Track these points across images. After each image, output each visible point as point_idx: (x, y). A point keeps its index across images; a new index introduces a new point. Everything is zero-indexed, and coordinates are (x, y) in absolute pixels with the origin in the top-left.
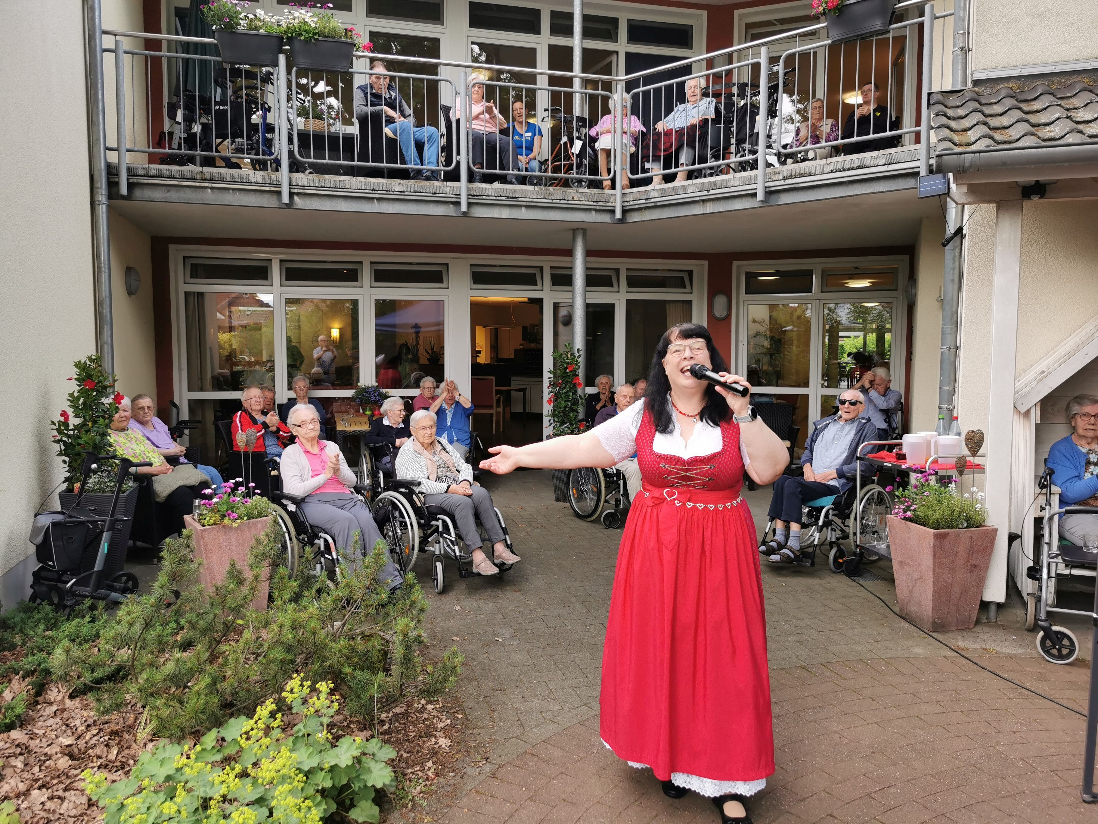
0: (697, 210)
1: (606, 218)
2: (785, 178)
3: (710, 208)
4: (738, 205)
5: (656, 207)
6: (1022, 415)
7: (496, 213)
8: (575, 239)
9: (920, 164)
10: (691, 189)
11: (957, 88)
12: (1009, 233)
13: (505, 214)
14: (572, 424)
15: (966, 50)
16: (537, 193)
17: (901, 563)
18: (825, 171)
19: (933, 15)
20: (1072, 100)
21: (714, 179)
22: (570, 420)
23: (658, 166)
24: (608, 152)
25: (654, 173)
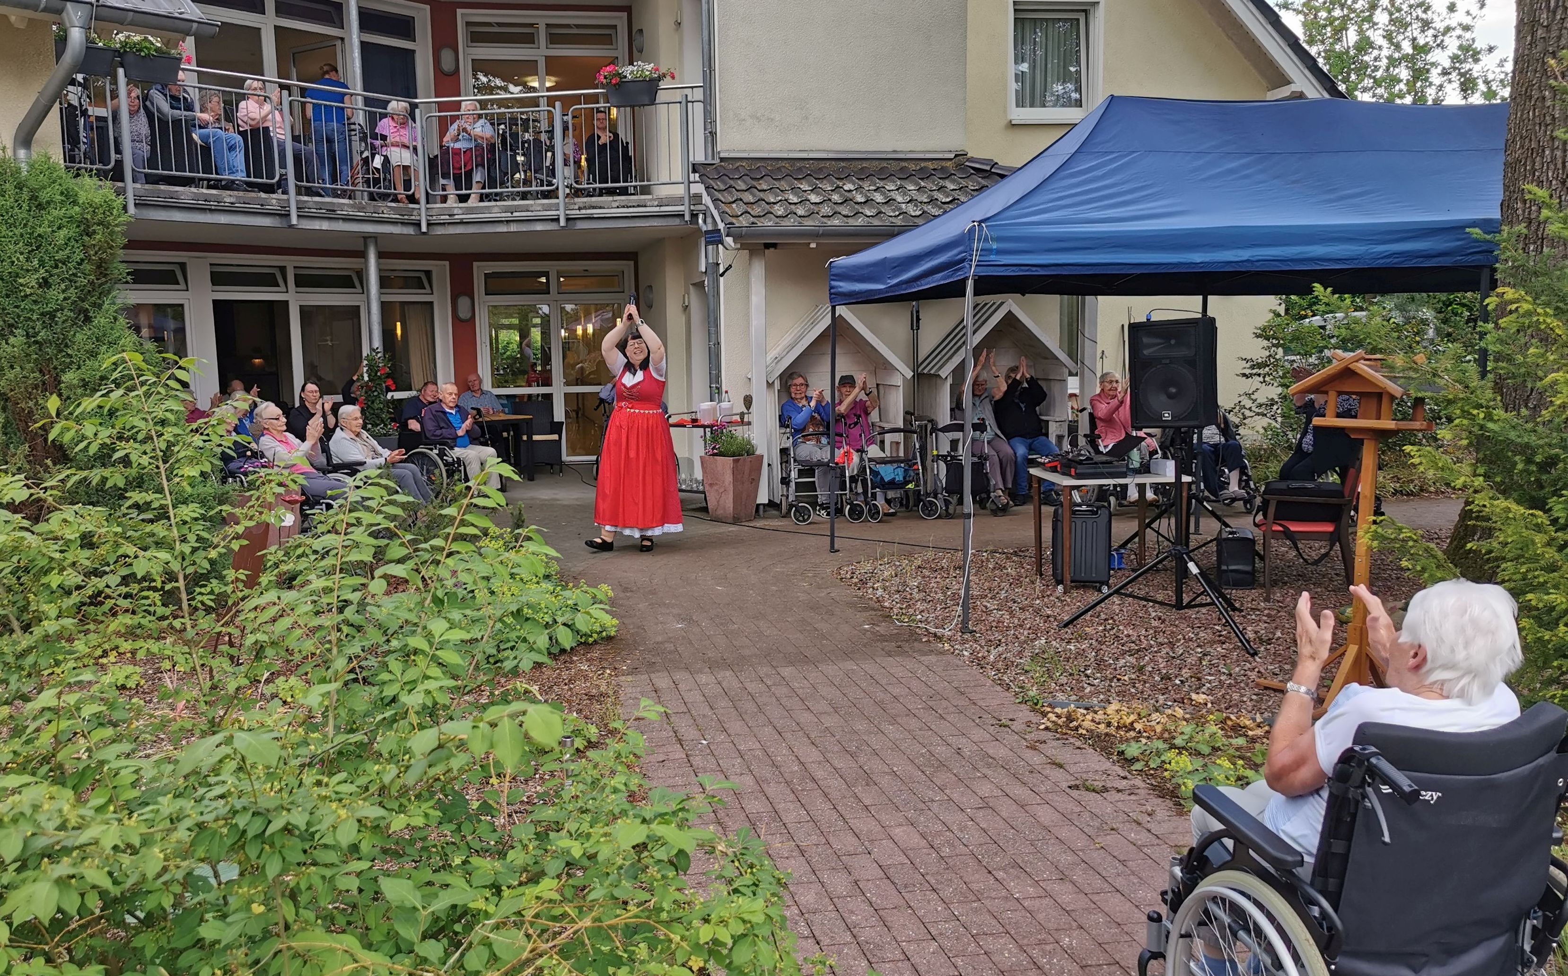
0: (503, 229)
1: (410, 230)
2: (580, 209)
3: (513, 228)
4: (539, 227)
5: (462, 223)
6: (770, 385)
7: (317, 225)
8: (366, 246)
9: (684, 209)
10: (495, 210)
11: (710, 161)
12: (758, 269)
13: (325, 225)
14: (385, 425)
15: (713, 134)
16: (352, 206)
17: (711, 485)
18: (612, 206)
19: (687, 102)
20: (782, 183)
21: (515, 203)
22: (383, 421)
23: (450, 184)
24: (406, 168)
25: (451, 191)
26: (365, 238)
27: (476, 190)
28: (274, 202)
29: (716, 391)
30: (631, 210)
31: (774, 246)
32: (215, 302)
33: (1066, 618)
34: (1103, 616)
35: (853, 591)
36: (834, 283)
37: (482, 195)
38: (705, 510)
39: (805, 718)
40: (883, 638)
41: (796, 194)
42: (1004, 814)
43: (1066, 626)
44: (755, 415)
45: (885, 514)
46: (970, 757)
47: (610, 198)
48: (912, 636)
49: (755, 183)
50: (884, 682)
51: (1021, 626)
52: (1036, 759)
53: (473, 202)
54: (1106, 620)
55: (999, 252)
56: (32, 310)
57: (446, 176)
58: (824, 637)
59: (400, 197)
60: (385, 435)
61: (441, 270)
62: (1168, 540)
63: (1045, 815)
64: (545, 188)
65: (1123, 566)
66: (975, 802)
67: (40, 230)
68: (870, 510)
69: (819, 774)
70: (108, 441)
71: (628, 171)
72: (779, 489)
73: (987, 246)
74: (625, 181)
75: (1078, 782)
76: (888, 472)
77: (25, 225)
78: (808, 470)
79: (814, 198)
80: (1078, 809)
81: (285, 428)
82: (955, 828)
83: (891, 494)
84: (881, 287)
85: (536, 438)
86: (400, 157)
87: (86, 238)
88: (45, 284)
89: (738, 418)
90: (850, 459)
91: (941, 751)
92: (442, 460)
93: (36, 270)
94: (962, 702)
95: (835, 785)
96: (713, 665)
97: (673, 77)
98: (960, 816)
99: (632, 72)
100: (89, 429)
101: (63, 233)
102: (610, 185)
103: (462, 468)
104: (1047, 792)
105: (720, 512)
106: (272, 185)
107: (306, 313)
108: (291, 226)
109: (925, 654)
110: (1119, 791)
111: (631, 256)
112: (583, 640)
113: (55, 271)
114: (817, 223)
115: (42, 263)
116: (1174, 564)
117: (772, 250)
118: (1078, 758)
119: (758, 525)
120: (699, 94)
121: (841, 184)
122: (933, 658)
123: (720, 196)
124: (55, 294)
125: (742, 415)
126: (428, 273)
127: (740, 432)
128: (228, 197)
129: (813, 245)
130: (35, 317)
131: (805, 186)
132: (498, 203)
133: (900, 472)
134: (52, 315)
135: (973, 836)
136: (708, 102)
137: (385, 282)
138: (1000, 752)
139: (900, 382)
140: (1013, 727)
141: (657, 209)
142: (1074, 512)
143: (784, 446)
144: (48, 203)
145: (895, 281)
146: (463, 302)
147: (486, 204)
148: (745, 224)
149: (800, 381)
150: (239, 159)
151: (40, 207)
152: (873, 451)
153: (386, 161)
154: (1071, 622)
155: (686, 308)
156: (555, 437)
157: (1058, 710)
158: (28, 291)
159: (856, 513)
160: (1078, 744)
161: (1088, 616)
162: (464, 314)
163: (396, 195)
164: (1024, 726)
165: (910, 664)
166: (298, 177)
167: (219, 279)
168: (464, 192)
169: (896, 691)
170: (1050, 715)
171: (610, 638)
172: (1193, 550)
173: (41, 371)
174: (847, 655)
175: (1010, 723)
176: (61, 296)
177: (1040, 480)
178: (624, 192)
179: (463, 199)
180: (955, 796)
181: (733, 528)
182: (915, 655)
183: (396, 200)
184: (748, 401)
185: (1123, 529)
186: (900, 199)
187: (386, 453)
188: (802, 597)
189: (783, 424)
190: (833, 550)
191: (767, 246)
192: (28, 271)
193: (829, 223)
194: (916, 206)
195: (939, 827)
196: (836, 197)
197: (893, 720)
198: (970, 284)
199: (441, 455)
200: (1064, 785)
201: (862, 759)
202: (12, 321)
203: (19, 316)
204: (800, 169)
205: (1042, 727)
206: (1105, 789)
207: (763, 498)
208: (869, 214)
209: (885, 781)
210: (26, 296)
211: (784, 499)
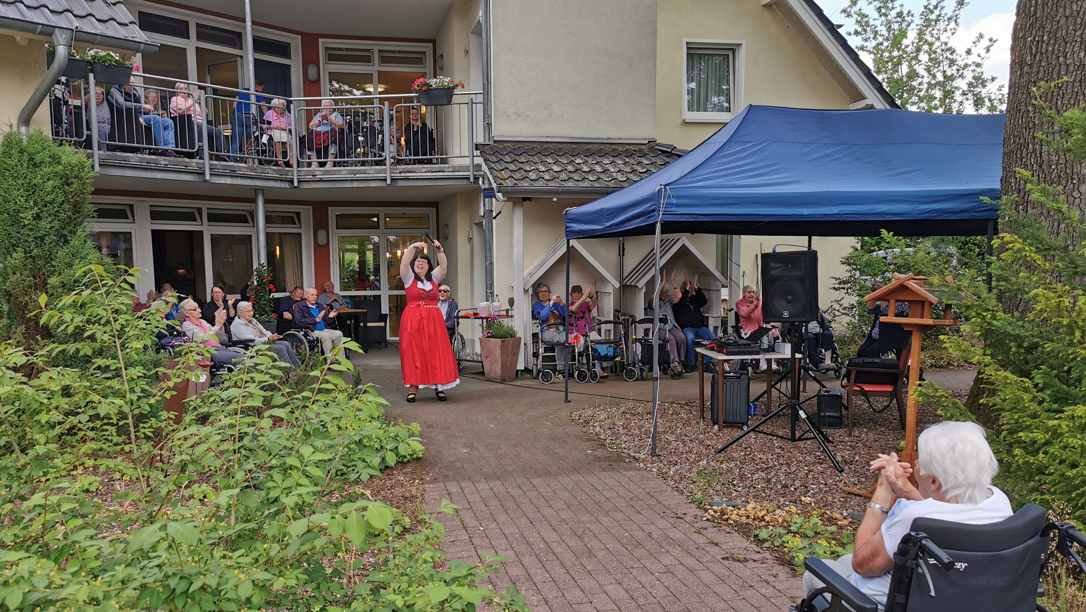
0: (348, 185)
1: (286, 185)
2: (400, 173)
3: (356, 185)
4: (373, 184)
5: (321, 181)
6: (526, 291)
7: (223, 180)
8: (256, 195)
9: (470, 174)
10: (344, 172)
11: (487, 143)
12: (519, 215)
13: (229, 181)
14: (268, 315)
15: (489, 125)
16: (247, 168)
17: (486, 357)
18: (422, 171)
19: (472, 103)
20: (535, 157)
21: (357, 168)
22: (266, 313)
23: (313, 155)
24: (284, 144)
25: (314, 159)
26: (256, 190)
27: (331, 159)
28: (194, 164)
29: (490, 295)
30: (434, 174)
31: (529, 199)
32: (153, 231)
33: (720, 447)
34: (744, 446)
35: (580, 428)
36: (568, 224)
37: (335, 162)
38: (482, 373)
39: (548, 512)
40: (600, 460)
41: (544, 165)
42: (679, 576)
43: (720, 452)
44: (515, 311)
45: (602, 377)
46: (657, 539)
47: (421, 166)
48: (619, 458)
49: (517, 158)
50: (600, 488)
51: (690, 452)
52: (701, 540)
53: (329, 167)
54: (746, 448)
55: (677, 205)
56: (29, 235)
57: (310, 149)
58: (561, 458)
59: (279, 163)
60: (268, 322)
61: (307, 212)
62: (786, 396)
63: (707, 577)
64: (377, 158)
65: (757, 413)
66: (661, 568)
67: (35, 181)
68: (591, 374)
69: (558, 550)
70: (81, 324)
71: (432, 148)
72: (531, 360)
73: (669, 201)
74: (431, 155)
75: (728, 555)
76: (603, 350)
77: (25, 178)
78: (550, 348)
79: (556, 168)
80: (727, 573)
81: (201, 316)
82: (647, 585)
83: (605, 364)
84: (600, 227)
85: (369, 324)
86: (280, 136)
87: (66, 187)
88: (38, 217)
89: (504, 313)
90: (578, 341)
91: (639, 534)
92: (306, 339)
93: (32, 208)
94: (652, 502)
95: (568, 557)
96: (487, 477)
97: (463, 87)
98: (651, 578)
99: (436, 83)
100: (67, 316)
101: (51, 183)
102: (420, 157)
103: (319, 344)
104: (708, 561)
105: (492, 375)
106: (193, 153)
107: (215, 239)
108: (206, 181)
109: (628, 470)
110: (754, 561)
111: (434, 204)
112: (400, 460)
113: (45, 209)
114: (558, 185)
115: (36, 203)
116: (790, 411)
117: (528, 202)
118: (728, 539)
119: (517, 384)
120: (480, 98)
121: (573, 159)
122: (633, 473)
123: (493, 166)
124: (44, 224)
125: (507, 311)
126: (298, 214)
127: (506, 322)
128: (163, 161)
129: (555, 199)
130: (30, 240)
131: (550, 160)
132: (346, 168)
133: (611, 349)
134: (42, 238)
135: (659, 592)
136: (486, 103)
137: (268, 219)
138: (677, 535)
139: (611, 290)
140: (686, 519)
141: (452, 174)
142: (725, 377)
143: (535, 331)
144: (41, 163)
145: (609, 224)
146: (322, 234)
147: (337, 168)
148: (510, 184)
149: (545, 289)
150: (171, 135)
151: (35, 165)
152: (594, 336)
153: (271, 138)
154: (723, 449)
155: (470, 239)
156: (382, 324)
157: (715, 508)
158: (26, 222)
159: (582, 377)
160: (728, 530)
161: (734, 446)
162: (322, 241)
163: (277, 161)
164: (692, 518)
165: (617, 476)
166: (211, 148)
167: (155, 215)
168: (323, 160)
169: (608, 494)
170: (710, 511)
171: (418, 459)
172: (802, 403)
173: (34, 276)
174: (576, 470)
175: (683, 516)
176: (49, 226)
177: (703, 356)
178: (430, 162)
179: (322, 165)
180: (648, 565)
181: (500, 386)
182: (621, 470)
183: (277, 164)
184: (511, 302)
185: (757, 388)
186: (612, 170)
187: (269, 334)
188: (547, 432)
189: (534, 317)
190: (567, 401)
191: (525, 199)
192: (26, 208)
193: (566, 185)
194: (623, 174)
195: (637, 585)
196: (570, 168)
197: (607, 514)
198: (658, 227)
199: (306, 335)
200: (719, 557)
201: (586, 540)
202: (14, 242)
203: (19, 239)
204: (547, 149)
205: (705, 519)
206: (746, 560)
207: (521, 366)
208: (592, 179)
209: (601, 554)
210: (25, 226)
211: (534, 367)
